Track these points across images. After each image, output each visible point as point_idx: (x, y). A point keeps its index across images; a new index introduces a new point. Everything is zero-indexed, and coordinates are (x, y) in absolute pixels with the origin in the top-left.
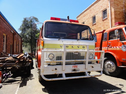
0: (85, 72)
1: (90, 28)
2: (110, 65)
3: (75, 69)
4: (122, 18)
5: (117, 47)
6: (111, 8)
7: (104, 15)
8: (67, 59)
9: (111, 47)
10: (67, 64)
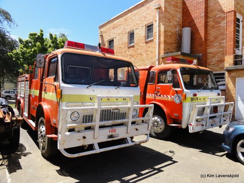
0: (126, 138)
1: (133, 66)
2: (157, 122)
3: (112, 135)
4: (174, 43)
5: (169, 96)
6: (159, 23)
7: (148, 33)
8: (101, 120)
9: (160, 96)
10: (101, 127)
